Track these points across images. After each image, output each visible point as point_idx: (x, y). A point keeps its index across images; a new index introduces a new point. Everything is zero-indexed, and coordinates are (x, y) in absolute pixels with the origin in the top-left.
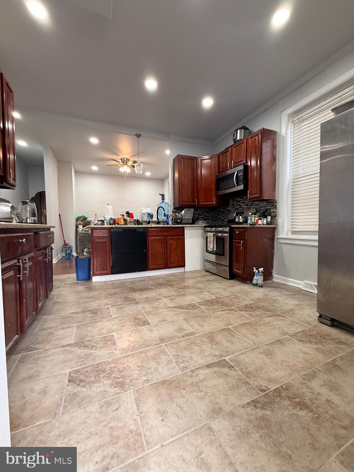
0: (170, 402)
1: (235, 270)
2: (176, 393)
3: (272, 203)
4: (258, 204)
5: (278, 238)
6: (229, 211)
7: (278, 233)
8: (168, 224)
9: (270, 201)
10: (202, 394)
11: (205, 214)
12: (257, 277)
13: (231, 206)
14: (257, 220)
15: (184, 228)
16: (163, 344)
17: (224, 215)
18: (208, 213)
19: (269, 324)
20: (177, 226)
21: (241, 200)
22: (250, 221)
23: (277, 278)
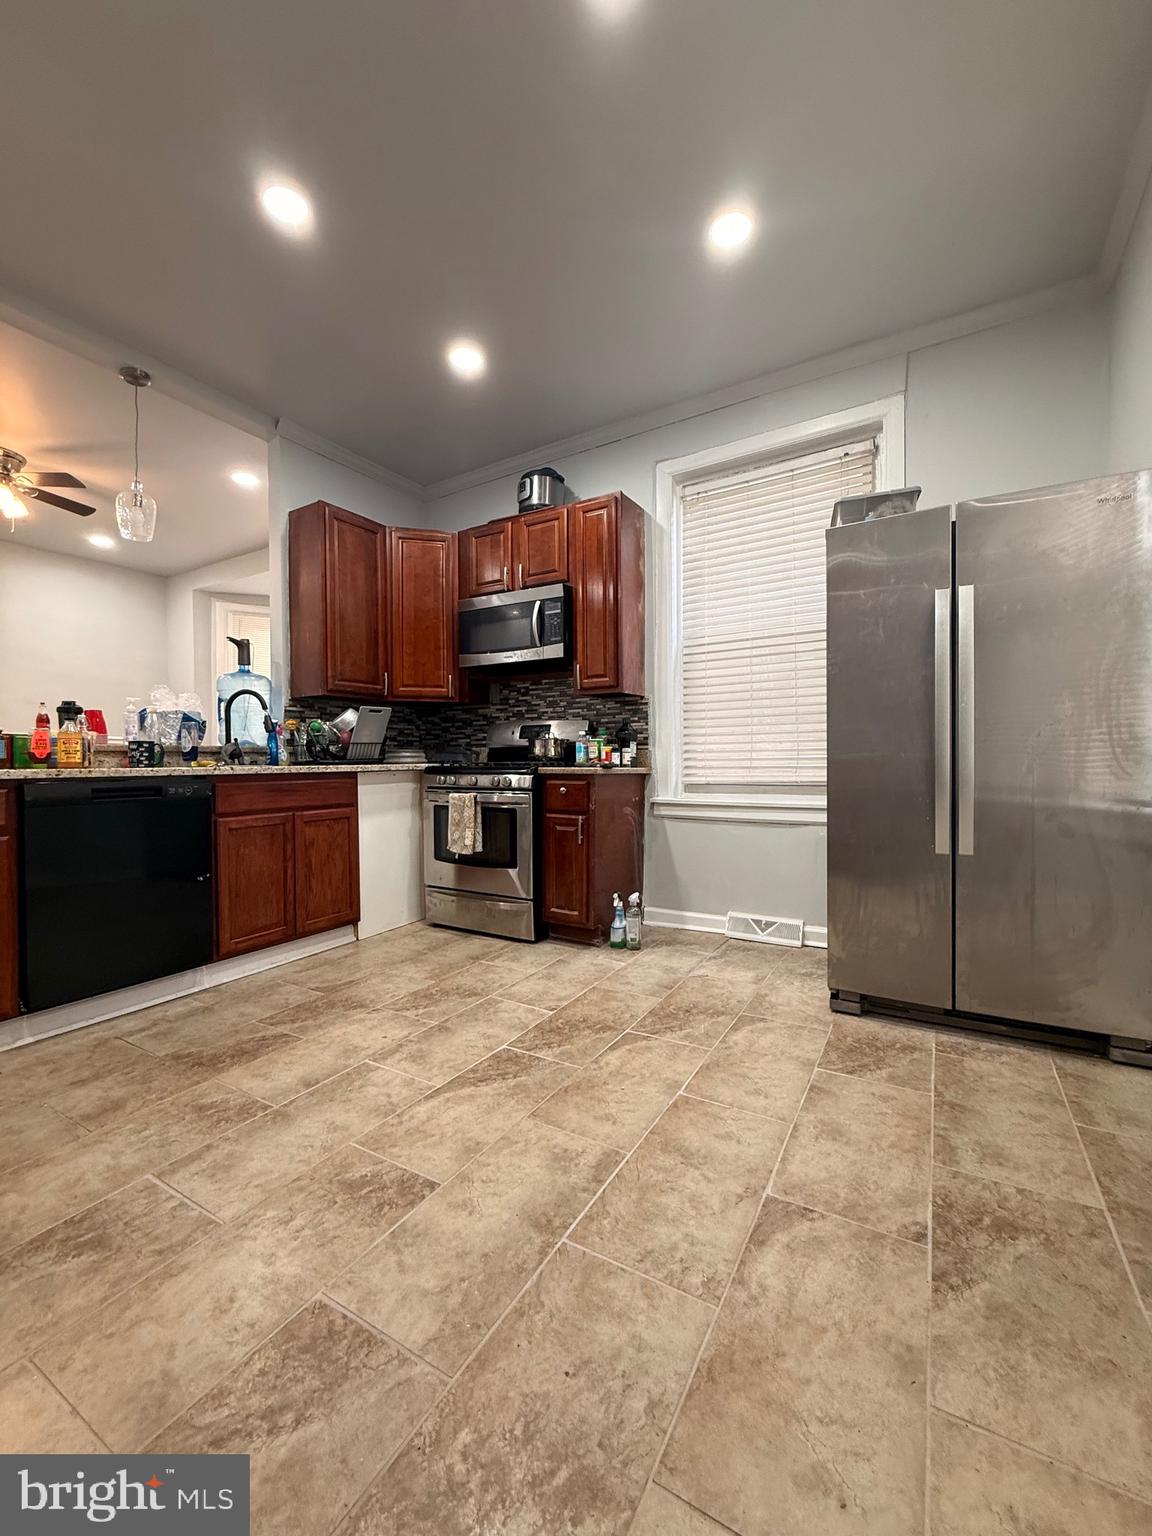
0: (795, 1425)
1: (553, 909)
2: (780, 1385)
3: (636, 705)
4: (593, 704)
5: (653, 804)
6: (491, 721)
7: (653, 790)
8: (275, 761)
9: (627, 699)
10: (832, 1334)
11: (401, 726)
12: (621, 921)
13: (496, 705)
14: (607, 753)
15: (354, 775)
16: (564, 1239)
17: (469, 731)
18: (410, 722)
19: (753, 1049)
20: (335, 770)
21: (534, 687)
22: (582, 754)
23: (653, 917)
